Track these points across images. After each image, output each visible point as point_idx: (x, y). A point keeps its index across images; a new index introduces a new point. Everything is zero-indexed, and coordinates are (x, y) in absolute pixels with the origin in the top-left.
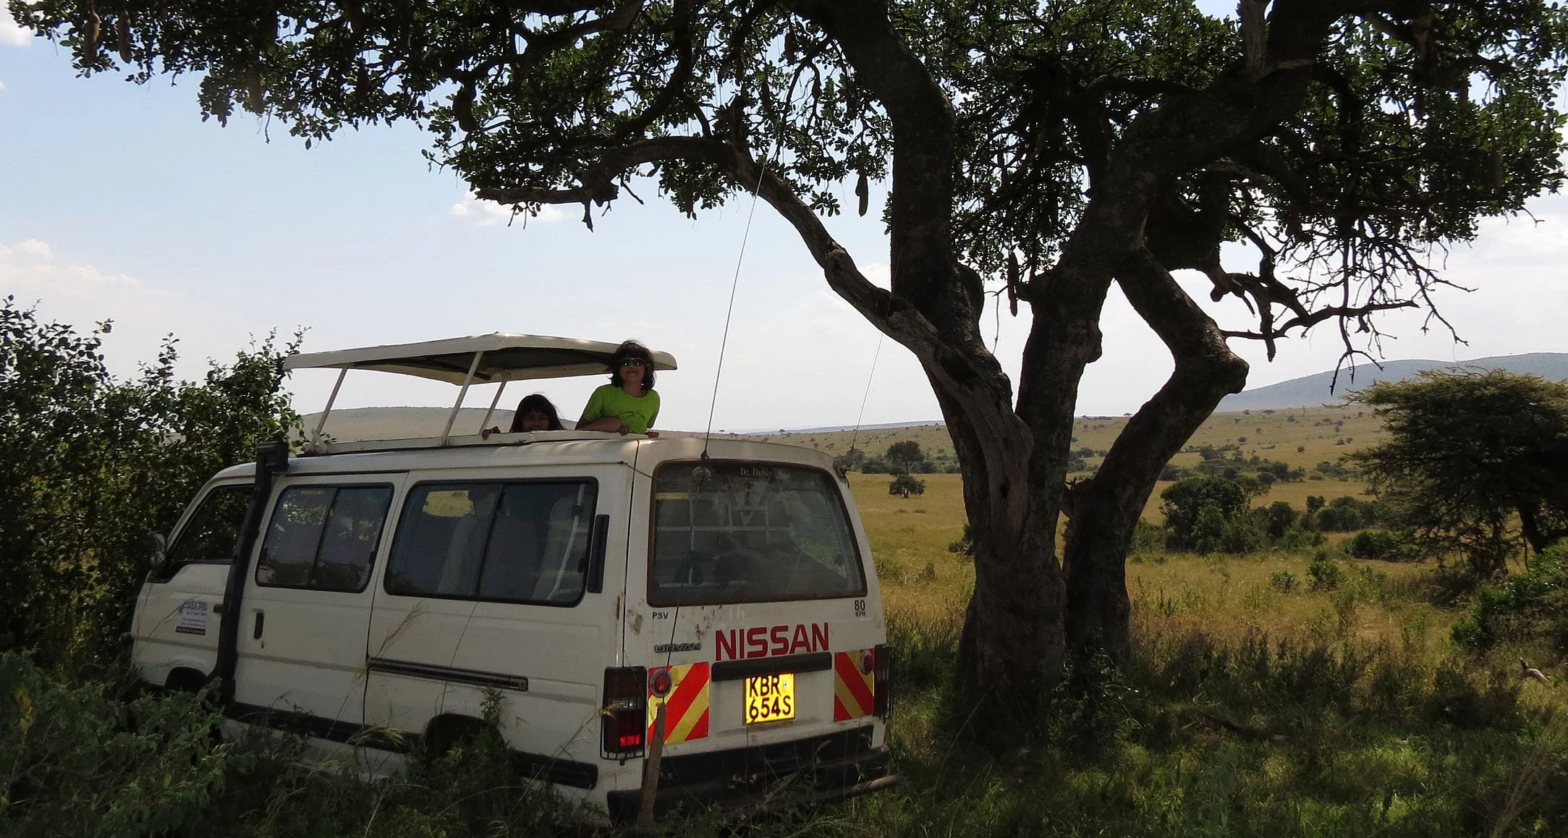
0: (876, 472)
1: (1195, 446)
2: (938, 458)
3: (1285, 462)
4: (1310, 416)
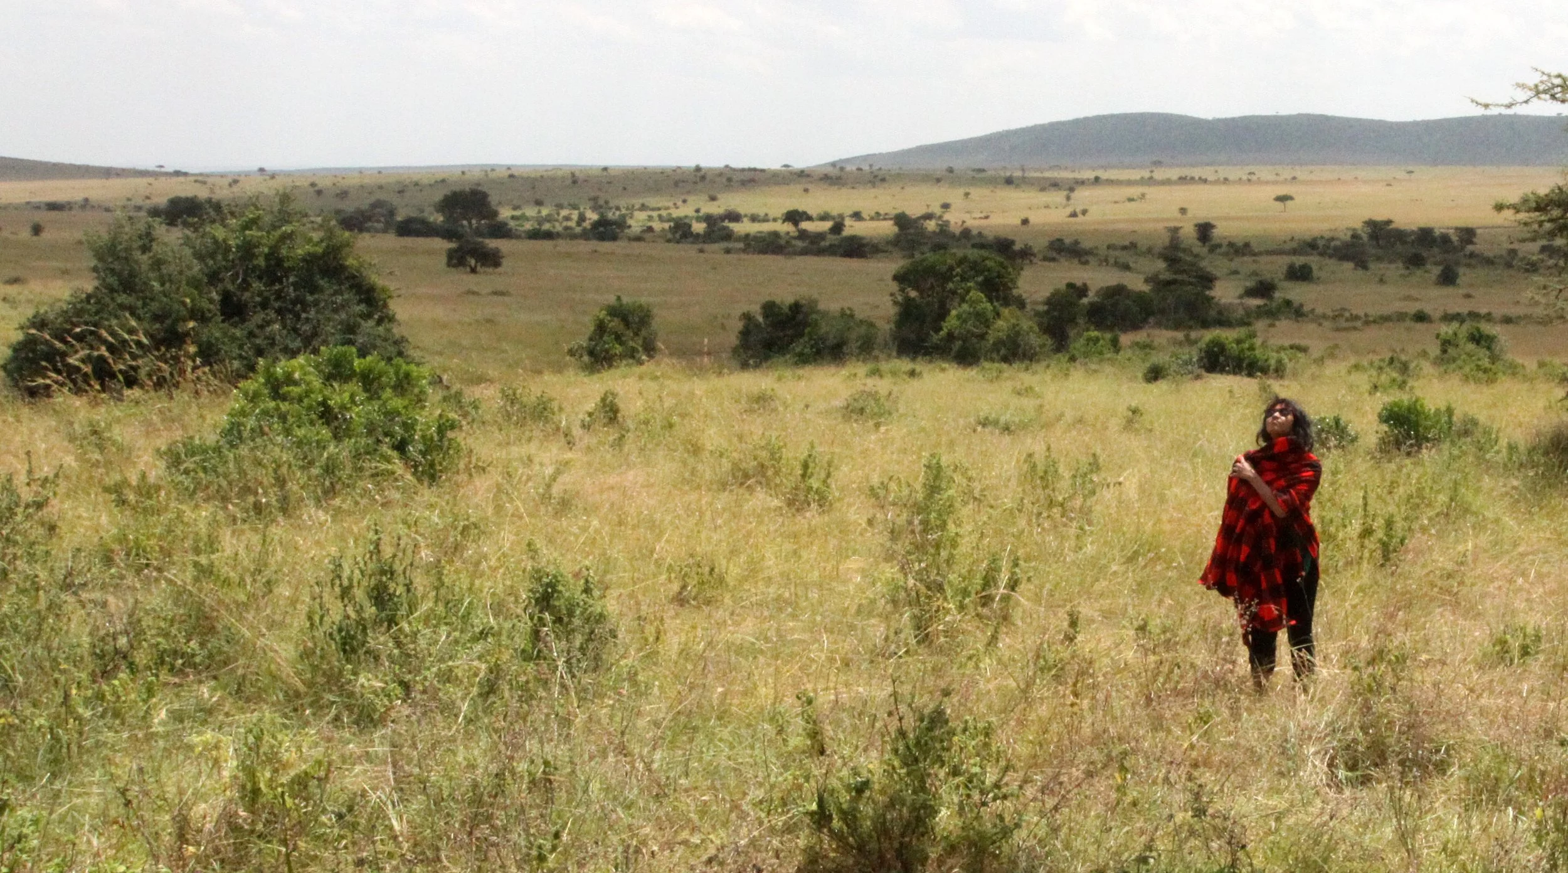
0: (418, 234)
1: (882, 212)
2: (513, 218)
3: (1010, 237)
4: (1033, 178)
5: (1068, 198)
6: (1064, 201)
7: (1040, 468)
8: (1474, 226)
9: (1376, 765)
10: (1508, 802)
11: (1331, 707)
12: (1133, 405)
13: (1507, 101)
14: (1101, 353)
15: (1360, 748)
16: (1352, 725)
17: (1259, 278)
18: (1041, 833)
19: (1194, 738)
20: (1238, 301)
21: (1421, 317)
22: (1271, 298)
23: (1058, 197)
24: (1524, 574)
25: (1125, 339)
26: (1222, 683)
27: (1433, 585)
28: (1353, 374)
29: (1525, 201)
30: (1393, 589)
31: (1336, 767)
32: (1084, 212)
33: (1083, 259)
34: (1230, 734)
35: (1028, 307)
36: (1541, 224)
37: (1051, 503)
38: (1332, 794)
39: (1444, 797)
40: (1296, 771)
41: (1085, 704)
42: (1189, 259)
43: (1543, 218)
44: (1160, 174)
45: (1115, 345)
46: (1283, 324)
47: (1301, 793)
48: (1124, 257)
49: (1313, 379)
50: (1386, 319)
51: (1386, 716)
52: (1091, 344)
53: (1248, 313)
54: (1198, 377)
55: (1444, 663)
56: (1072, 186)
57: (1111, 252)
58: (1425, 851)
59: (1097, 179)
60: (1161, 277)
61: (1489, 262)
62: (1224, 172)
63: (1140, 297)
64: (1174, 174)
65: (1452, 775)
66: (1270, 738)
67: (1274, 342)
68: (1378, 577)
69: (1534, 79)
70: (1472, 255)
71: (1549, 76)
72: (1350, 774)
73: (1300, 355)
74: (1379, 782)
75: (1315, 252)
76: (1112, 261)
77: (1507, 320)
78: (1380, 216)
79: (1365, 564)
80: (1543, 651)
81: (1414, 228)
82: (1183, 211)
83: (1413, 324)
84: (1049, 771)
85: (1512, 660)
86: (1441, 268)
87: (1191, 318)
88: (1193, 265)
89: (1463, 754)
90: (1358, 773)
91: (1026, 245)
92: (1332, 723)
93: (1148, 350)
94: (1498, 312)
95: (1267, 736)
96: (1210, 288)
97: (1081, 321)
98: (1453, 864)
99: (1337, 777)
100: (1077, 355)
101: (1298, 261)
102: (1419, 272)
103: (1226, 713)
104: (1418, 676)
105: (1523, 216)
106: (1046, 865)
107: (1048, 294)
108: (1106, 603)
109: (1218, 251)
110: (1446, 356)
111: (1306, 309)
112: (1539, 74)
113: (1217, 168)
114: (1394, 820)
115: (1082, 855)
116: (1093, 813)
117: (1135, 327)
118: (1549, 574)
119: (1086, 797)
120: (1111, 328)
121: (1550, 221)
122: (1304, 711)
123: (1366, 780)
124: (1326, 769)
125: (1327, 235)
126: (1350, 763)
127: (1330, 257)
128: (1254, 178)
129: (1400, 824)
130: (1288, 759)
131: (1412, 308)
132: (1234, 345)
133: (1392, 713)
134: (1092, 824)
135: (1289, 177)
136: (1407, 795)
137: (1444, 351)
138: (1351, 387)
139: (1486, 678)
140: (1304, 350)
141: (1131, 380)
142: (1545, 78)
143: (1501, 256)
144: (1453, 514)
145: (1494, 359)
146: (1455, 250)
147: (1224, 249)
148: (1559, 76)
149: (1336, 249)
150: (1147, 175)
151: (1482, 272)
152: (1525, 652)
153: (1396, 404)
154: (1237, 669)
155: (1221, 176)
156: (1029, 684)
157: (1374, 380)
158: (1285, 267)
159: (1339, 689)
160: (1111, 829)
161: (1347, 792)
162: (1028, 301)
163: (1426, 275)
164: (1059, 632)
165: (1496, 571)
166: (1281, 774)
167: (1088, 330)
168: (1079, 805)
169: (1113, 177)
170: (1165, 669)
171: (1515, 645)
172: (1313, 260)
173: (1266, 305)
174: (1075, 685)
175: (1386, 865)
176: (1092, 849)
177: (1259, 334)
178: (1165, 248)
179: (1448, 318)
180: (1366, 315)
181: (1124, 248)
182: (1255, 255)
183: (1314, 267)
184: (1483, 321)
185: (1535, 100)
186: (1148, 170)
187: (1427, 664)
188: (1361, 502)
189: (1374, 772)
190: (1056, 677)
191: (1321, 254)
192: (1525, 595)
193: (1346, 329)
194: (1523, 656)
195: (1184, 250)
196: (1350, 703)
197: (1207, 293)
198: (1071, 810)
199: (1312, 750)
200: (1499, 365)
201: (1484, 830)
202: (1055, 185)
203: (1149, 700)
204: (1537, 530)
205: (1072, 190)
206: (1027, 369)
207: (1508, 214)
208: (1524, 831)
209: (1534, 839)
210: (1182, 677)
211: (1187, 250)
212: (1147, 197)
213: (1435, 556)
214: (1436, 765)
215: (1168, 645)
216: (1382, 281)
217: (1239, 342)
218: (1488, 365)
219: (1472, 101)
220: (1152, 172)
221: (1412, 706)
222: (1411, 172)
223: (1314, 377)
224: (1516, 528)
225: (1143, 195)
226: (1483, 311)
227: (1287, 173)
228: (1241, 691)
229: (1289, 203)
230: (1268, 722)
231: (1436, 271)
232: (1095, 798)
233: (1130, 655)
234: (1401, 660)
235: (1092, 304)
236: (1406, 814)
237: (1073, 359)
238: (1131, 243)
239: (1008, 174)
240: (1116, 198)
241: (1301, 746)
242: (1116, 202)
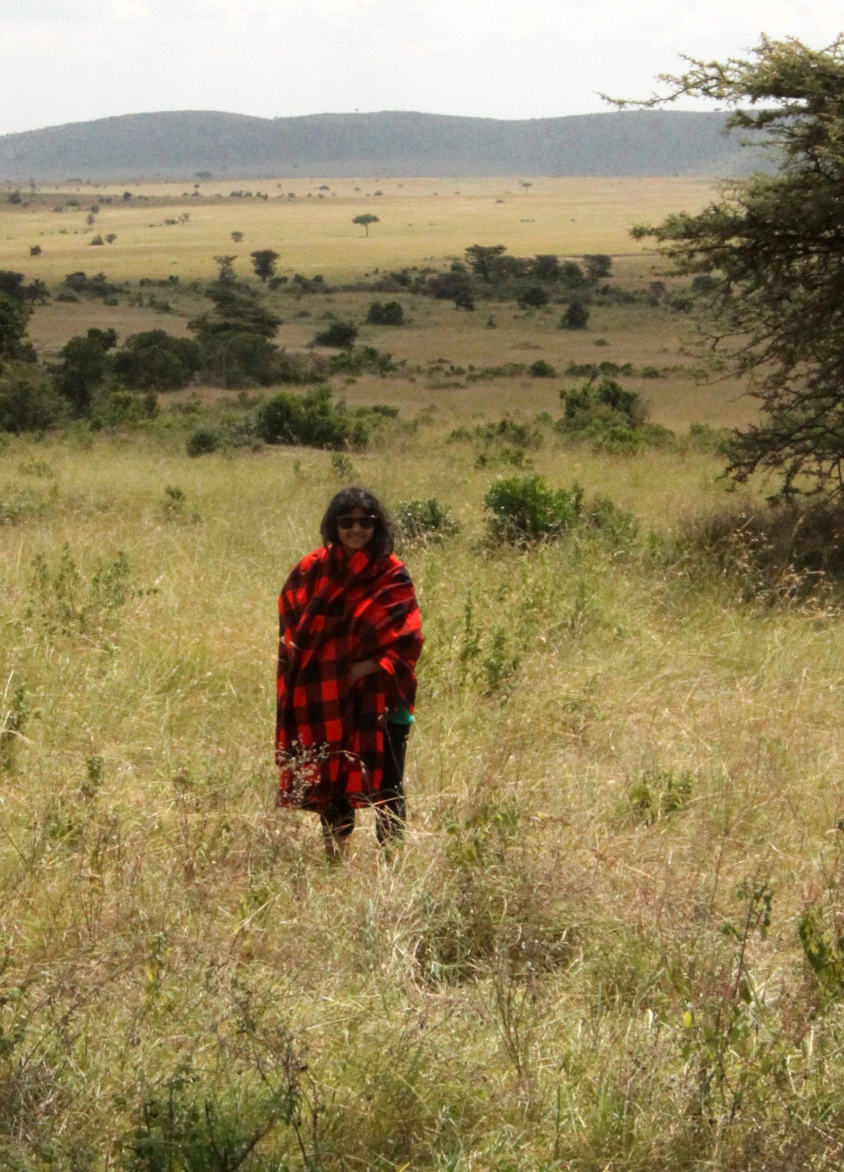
3: (16, 271)
4: (47, 195)
5: (91, 221)
6: (86, 226)
7: (53, 569)
8: (609, 254)
9: (479, 955)
10: (645, 1005)
11: (422, 880)
12: (173, 485)
13: (647, 98)
14: (133, 418)
15: (458, 933)
16: (448, 903)
17: (333, 322)
18: (49, 1047)
19: (247, 922)
20: (307, 351)
21: (541, 370)
22: (350, 347)
23: (78, 219)
24: (670, 703)
25: (164, 400)
26: (282, 849)
27: (553, 718)
28: (455, 444)
29: (672, 224)
30: (502, 725)
31: (428, 958)
32: (111, 238)
33: (110, 298)
34: (291, 916)
35: (40, 360)
36: (691, 254)
37: (68, 616)
38: (422, 992)
39: (564, 997)
40: (376, 963)
41: (108, 877)
42: (245, 297)
43: (694, 246)
44: (207, 190)
45: (151, 407)
46: (365, 379)
47: (383, 992)
48: (161, 295)
49: (403, 451)
50: (498, 373)
51: (492, 891)
52: (120, 408)
53: (320, 365)
54: (257, 449)
55: (565, 824)
56: (96, 205)
57: (145, 290)
58: (541, 1067)
59: (127, 196)
60: (210, 321)
61: (628, 299)
62: (289, 186)
63: (182, 347)
64: (225, 189)
65: (575, 967)
66: (344, 920)
67: (352, 404)
68: (485, 709)
69: (682, 69)
70: (605, 291)
71: (701, 65)
72: (446, 967)
73: (385, 419)
74: (482, 976)
75: (405, 288)
76: (146, 301)
77: (651, 374)
78: (487, 242)
79: (467, 695)
80: (694, 805)
81: (532, 255)
82: (237, 236)
83: (530, 380)
84: (61, 966)
85: (654, 816)
86: (567, 307)
87: (248, 373)
88: (250, 305)
89: (590, 940)
90: (456, 965)
91: (37, 281)
92: (422, 901)
93: (192, 415)
94: (639, 363)
95: (339, 918)
96: (272, 335)
97: (108, 377)
98: (575, 1085)
99: (429, 970)
100: (103, 423)
101: (385, 299)
102: (538, 313)
103: (286, 886)
104: (531, 840)
105: (669, 244)
106: (55, 1088)
107: (64, 344)
108: (134, 747)
109: (283, 286)
110: (572, 420)
111: (394, 360)
112: (689, 62)
113: (280, 181)
114: (501, 1027)
115: (101, 1075)
116: (116, 1020)
117: (178, 384)
118: (702, 704)
119: (108, 999)
120: (145, 387)
121: (702, 250)
122: (386, 886)
123: (466, 975)
124: (414, 960)
125: (421, 265)
126: (445, 953)
127: (425, 293)
128: (326, 193)
129: (508, 1033)
130: (367, 948)
131: (530, 359)
132: (303, 410)
133: (498, 888)
134: (116, 1035)
135: (372, 192)
136: (519, 994)
137: (570, 414)
138: (452, 462)
139: (622, 838)
140: (392, 413)
141: (170, 453)
142: (696, 68)
143: (644, 291)
144: (579, 626)
145: (633, 424)
146: (585, 283)
147: (288, 285)
148: (714, 65)
149: (434, 284)
150: (190, 189)
151: (619, 312)
152: (671, 807)
153: (508, 485)
154: (302, 829)
155: (286, 191)
156: (37, 852)
157: (482, 452)
158: (368, 308)
159: (433, 857)
160: (139, 1041)
161: (443, 991)
162: (40, 352)
163: (548, 316)
164: (77, 785)
165: (635, 700)
166: (359, 969)
167: (116, 389)
168: (99, 1009)
169: (146, 194)
170: (210, 830)
171: (659, 795)
172: (402, 298)
173: (342, 355)
174: (95, 854)
175: (489, 1087)
176: (114, 1069)
177: (333, 393)
178: (215, 284)
179: (575, 371)
180: (471, 368)
181: (162, 284)
182: (328, 291)
183: (405, 307)
184: (620, 375)
185: (683, 96)
186: (192, 185)
187: (544, 823)
188: (462, 613)
189: (478, 965)
190: (72, 844)
191: (414, 291)
192: (672, 732)
193: (445, 387)
194: (667, 811)
195: (239, 286)
196: (445, 875)
197: (268, 340)
198: (88, 1016)
199: (397, 936)
200: (640, 433)
201: (615, 1040)
202: (74, 203)
203: (190, 872)
204: (689, 646)
205: (95, 210)
206: (38, 440)
207: (650, 242)
208: (667, 1042)
209: (679, 1052)
210: (231, 841)
211: (243, 286)
212: (191, 218)
213: (558, 681)
214: (555, 955)
215: (216, 801)
216: (491, 325)
217: (308, 403)
218: (625, 431)
219: (603, 97)
220: (197, 186)
221: (524, 879)
222: (527, 185)
223: (404, 449)
224: (660, 643)
225: (186, 216)
226: (621, 362)
227: (369, 187)
228: (306, 860)
229: (372, 225)
230: (340, 897)
231: (561, 310)
232: (120, 999)
233: (166, 813)
234: (510, 819)
235: (119, 355)
236: (517, 1020)
237: (97, 426)
238: (171, 278)
239: (13, 190)
240: (152, 221)
241: (383, 931)
242: (151, 226)
